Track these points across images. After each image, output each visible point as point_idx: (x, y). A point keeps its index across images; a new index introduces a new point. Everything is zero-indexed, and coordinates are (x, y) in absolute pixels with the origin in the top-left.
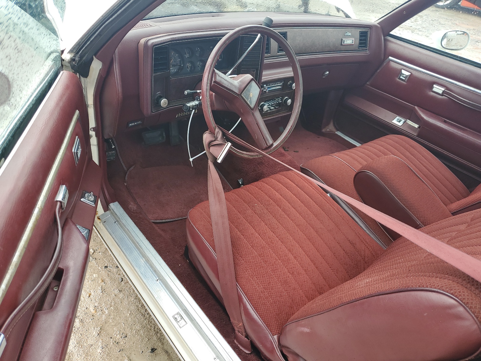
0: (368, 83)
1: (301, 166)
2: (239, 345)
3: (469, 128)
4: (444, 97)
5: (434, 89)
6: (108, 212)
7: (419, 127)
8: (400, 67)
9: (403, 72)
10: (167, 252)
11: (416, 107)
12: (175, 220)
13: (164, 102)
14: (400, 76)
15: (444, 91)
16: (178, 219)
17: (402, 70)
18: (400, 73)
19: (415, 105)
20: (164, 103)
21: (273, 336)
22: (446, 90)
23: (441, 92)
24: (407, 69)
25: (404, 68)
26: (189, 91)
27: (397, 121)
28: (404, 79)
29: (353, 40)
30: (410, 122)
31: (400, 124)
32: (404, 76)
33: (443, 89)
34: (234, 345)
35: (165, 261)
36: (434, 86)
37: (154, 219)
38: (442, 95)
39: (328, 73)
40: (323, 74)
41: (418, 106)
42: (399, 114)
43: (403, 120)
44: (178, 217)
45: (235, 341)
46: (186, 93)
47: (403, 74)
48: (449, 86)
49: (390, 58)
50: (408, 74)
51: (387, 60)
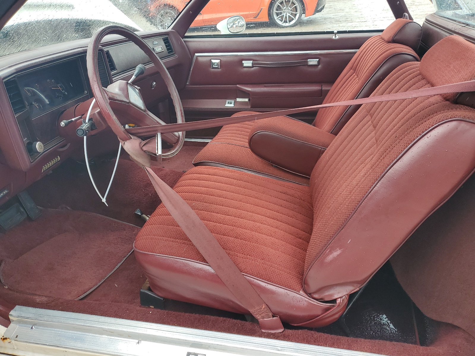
0: (188, 83)
1: (193, 163)
2: (269, 332)
3: (284, 84)
4: (254, 68)
5: (245, 65)
6: (12, 325)
7: (249, 100)
8: (208, 59)
9: (213, 61)
10: (126, 311)
11: (238, 85)
12: (98, 285)
13: (38, 146)
14: (213, 66)
15: (252, 63)
16: (101, 283)
17: (212, 60)
18: (211, 64)
19: (236, 85)
20: (40, 147)
21: (299, 292)
22: (254, 62)
23: (250, 65)
24: (216, 58)
25: (212, 58)
26: (65, 121)
27: (229, 104)
28: (217, 66)
29: (162, 48)
30: (238, 100)
31: (232, 105)
32: (216, 64)
33: (251, 62)
34: (266, 334)
35: (132, 319)
36: (243, 62)
37: (76, 297)
38: (253, 67)
39: (155, 83)
40: (151, 86)
41: (238, 84)
42: (227, 98)
43: (233, 101)
44: (100, 281)
45: (263, 331)
46: (63, 125)
47: (214, 63)
48: (254, 58)
49: (197, 54)
50: (218, 61)
51: (195, 57)
